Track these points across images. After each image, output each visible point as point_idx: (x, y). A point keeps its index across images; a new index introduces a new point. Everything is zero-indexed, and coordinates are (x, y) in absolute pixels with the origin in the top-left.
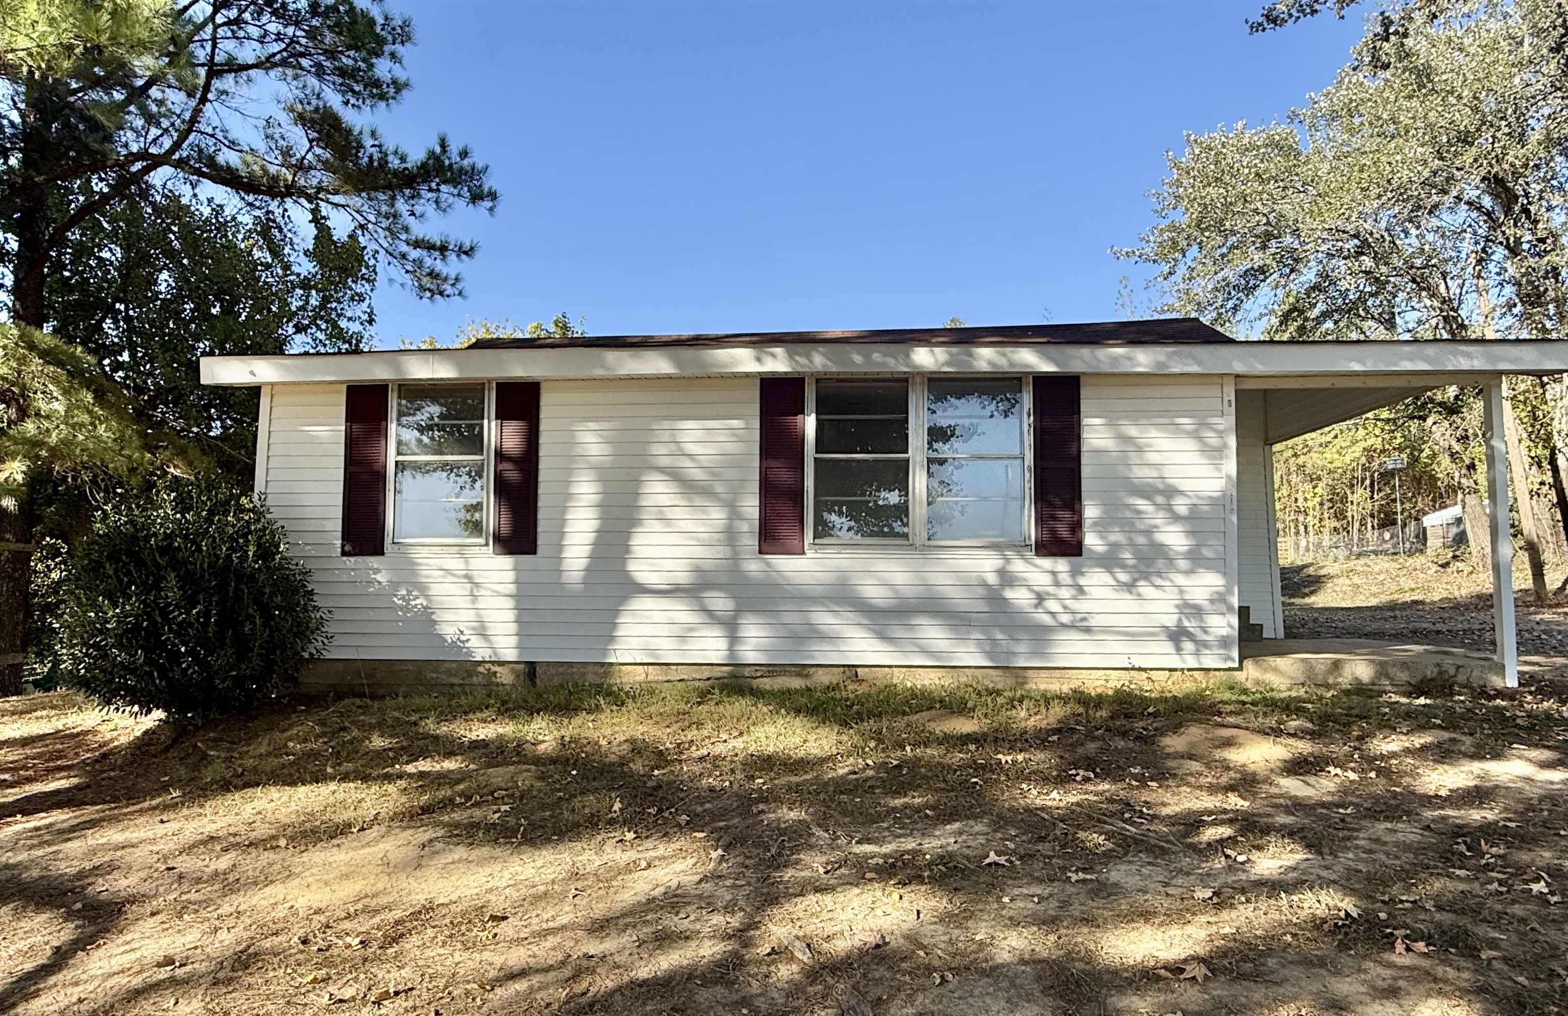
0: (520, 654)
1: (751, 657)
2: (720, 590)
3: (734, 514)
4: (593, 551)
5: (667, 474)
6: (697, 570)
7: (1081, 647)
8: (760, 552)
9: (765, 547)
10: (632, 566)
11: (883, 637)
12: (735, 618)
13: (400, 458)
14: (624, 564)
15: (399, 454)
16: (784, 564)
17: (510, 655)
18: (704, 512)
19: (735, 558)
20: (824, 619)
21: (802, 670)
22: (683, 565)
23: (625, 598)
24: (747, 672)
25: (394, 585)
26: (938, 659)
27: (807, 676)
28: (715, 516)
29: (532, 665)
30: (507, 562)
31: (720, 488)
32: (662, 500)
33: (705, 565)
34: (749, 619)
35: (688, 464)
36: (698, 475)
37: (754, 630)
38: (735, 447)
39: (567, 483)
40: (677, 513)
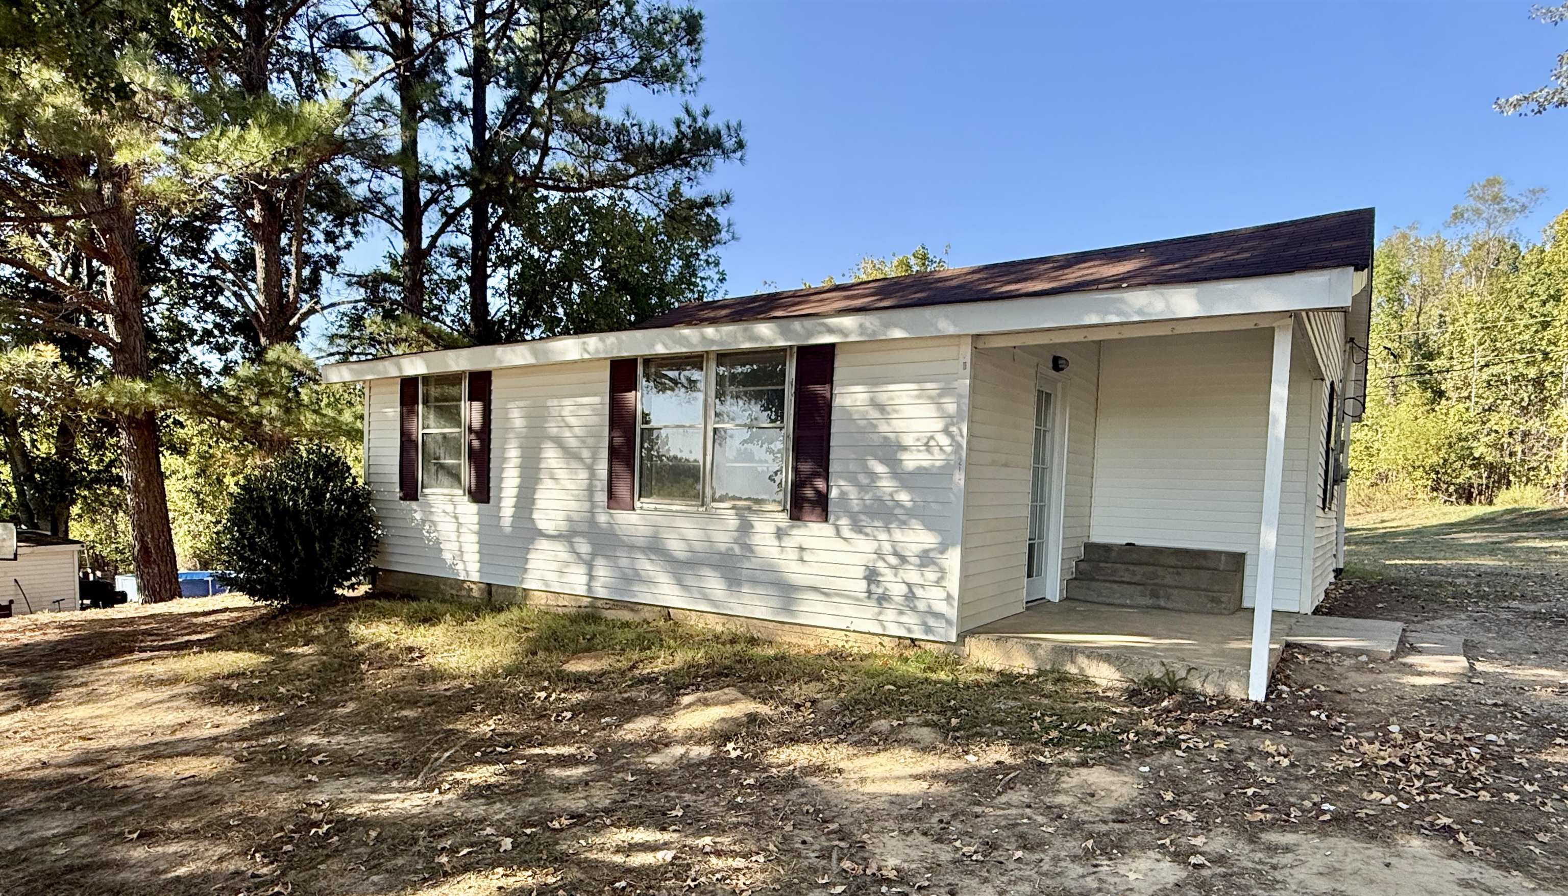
0: (481, 577)
1: (601, 593)
2: (584, 537)
3: (592, 476)
4: (517, 502)
5: (555, 442)
6: (569, 520)
7: (819, 607)
8: (609, 508)
9: (612, 504)
10: (535, 516)
11: (680, 584)
12: (593, 560)
13: (426, 431)
14: (531, 513)
15: (423, 428)
16: (623, 517)
17: (475, 577)
18: (576, 474)
19: (592, 512)
20: (646, 565)
21: (633, 607)
22: (561, 515)
23: (532, 540)
24: (599, 604)
25: (424, 521)
26: (716, 607)
27: (637, 611)
28: (581, 477)
29: (489, 585)
30: (474, 507)
31: (586, 454)
32: (553, 463)
33: (575, 516)
34: (600, 562)
35: (568, 434)
36: (573, 443)
37: (602, 571)
38: (594, 420)
39: (504, 450)
40: (561, 474)
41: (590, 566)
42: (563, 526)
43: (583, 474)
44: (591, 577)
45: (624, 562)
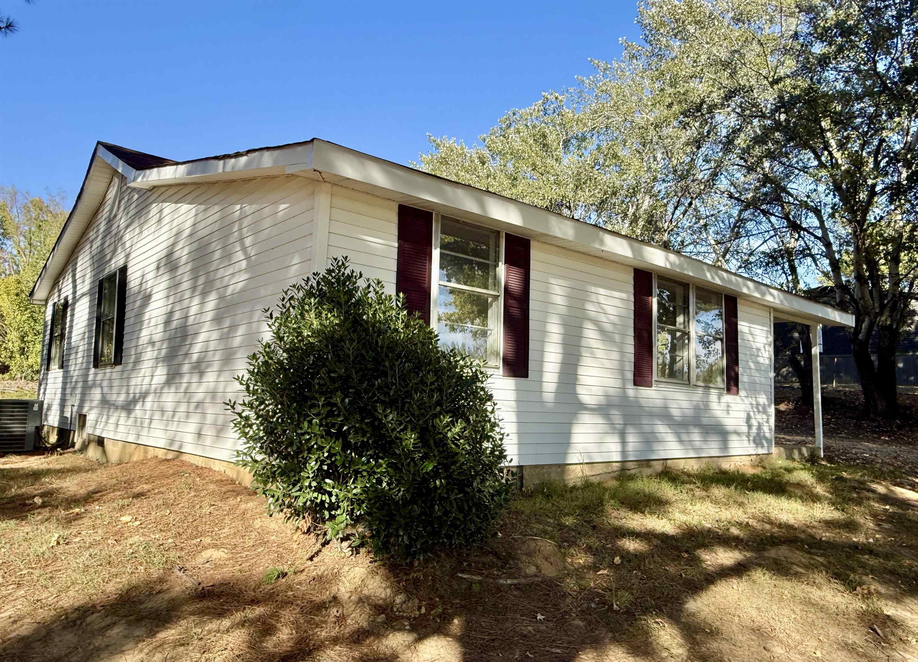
1: (631, 456)
2: (618, 410)
3: (622, 358)
5: (594, 325)
6: (607, 396)
7: (737, 444)
8: (635, 385)
9: (638, 382)
10: (578, 392)
11: (680, 441)
12: (625, 429)
14: (575, 389)
15: (437, 279)
16: (645, 393)
18: (610, 355)
20: (660, 429)
22: (599, 391)
23: (576, 415)
24: (630, 465)
28: (614, 358)
29: (521, 467)
31: (617, 338)
32: (594, 344)
33: (611, 391)
34: (630, 430)
35: (604, 320)
36: (608, 327)
37: (632, 439)
38: (623, 312)
39: (545, 322)
40: (600, 354)
41: (623, 435)
42: (601, 400)
43: (615, 356)
44: (624, 442)
45: (647, 429)
